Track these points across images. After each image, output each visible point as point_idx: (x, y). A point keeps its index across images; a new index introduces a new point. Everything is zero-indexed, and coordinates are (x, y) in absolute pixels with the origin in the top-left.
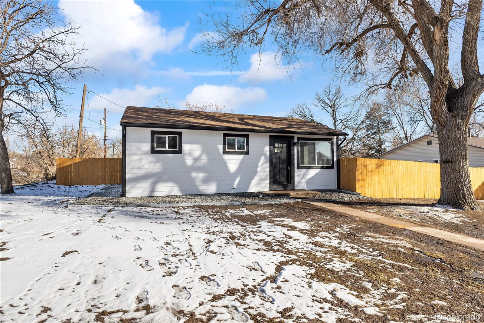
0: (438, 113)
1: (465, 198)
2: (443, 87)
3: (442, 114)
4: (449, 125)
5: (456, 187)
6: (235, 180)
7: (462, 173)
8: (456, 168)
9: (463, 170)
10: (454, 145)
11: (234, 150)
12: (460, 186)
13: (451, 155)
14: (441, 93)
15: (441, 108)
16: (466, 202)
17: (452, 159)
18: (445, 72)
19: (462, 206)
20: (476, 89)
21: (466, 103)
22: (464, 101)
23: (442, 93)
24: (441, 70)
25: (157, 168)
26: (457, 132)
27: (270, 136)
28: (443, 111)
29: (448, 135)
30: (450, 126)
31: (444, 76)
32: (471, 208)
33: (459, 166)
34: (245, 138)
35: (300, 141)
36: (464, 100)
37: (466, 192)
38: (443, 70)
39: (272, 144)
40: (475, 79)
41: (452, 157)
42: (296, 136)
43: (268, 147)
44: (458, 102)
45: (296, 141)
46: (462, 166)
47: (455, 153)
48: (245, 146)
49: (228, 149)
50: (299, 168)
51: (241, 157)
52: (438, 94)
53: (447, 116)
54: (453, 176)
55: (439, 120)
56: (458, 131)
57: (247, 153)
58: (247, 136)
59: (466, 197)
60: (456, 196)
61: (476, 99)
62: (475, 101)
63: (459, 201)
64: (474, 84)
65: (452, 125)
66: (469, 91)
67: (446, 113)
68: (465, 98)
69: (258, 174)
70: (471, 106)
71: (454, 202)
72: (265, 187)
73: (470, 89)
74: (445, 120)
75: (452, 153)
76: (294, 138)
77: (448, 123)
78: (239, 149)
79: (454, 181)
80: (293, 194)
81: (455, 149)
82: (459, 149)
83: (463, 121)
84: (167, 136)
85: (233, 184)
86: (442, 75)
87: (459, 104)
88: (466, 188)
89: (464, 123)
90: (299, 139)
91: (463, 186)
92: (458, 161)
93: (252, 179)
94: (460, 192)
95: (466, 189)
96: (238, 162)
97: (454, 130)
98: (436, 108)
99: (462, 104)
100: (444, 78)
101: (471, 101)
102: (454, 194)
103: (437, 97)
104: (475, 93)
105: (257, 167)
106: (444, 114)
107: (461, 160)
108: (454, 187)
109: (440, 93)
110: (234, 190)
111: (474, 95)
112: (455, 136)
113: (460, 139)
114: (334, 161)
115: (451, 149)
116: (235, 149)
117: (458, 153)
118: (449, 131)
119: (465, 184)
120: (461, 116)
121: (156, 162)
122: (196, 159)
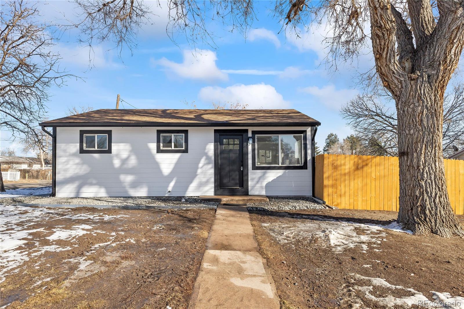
0: (387, 77)
1: (425, 214)
2: (383, 33)
3: (393, 78)
4: (405, 94)
5: (413, 194)
6: (170, 182)
7: (423, 171)
8: (413, 163)
9: (424, 167)
10: (412, 126)
11: (170, 149)
12: (417, 193)
13: (407, 142)
14: (383, 43)
15: (389, 68)
16: (425, 219)
17: (407, 149)
18: (382, 9)
19: (417, 225)
20: (454, 28)
21: (438, 55)
22: (434, 52)
23: (385, 44)
24: (375, 7)
25: (83, 170)
26: (417, 104)
27: (215, 130)
28: (394, 73)
29: (404, 111)
30: (406, 96)
31: (381, 15)
32: (432, 230)
33: (419, 161)
34: (184, 134)
35: (256, 135)
36: (435, 49)
37: (428, 203)
38: (377, 6)
39: (218, 141)
40: (452, 11)
41: (408, 147)
42: (250, 129)
43: (213, 144)
44: (424, 55)
45: (250, 134)
46: (423, 159)
47: (413, 139)
48: (184, 143)
49: (163, 147)
50: (255, 168)
51: (177, 155)
52: (379, 47)
53: (401, 81)
54: (408, 177)
55: (391, 87)
56: (418, 102)
57: (186, 151)
58: (186, 132)
59: (427, 212)
60: (412, 209)
61: (455, 46)
62: (454, 48)
63: (414, 218)
64: (451, 20)
65: (410, 93)
66: (442, 33)
67: (400, 76)
68: (435, 47)
69: (198, 176)
70: (446, 57)
71: (408, 218)
72: (209, 191)
73: (445, 30)
74: (400, 86)
75: (407, 140)
76: (247, 132)
77: (403, 90)
78: (175, 146)
79: (410, 185)
80: (227, 199)
81: (412, 131)
82: (419, 133)
83: (431, 86)
84: (96, 135)
85: (168, 186)
86: (377, 14)
87: (427, 58)
88: (428, 196)
89: (432, 89)
90: (254, 133)
91: (423, 194)
92: (416, 150)
93: (191, 182)
94: (417, 203)
95: (430, 198)
96: (175, 161)
97: (411, 101)
98: (381, 69)
99: (431, 57)
100: (382, 18)
101: (445, 51)
102: (409, 206)
103: (378, 51)
104: (451, 35)
105: (197, 168)
106: (396, 78)
107: (421, 150)
108: (409, 194)
109: (381, 45)
110: (169, 193)
111: (450, 38)
112: (413, 110)
113: (422, 115)
114: (308, 159)
115: (407, 132)
116: (171, 147)
117: (417, 138)
118: (405, 103)
119: (426, 190)
120: (429, 76)
121: (83, 164)
122: (124, 161)
